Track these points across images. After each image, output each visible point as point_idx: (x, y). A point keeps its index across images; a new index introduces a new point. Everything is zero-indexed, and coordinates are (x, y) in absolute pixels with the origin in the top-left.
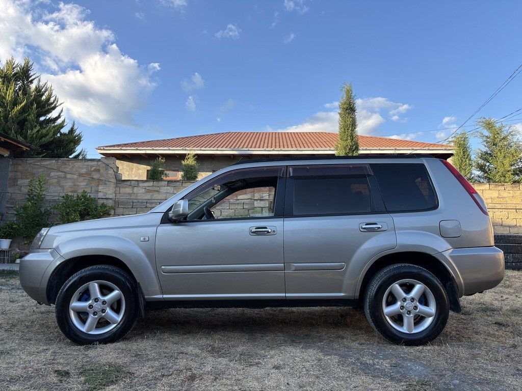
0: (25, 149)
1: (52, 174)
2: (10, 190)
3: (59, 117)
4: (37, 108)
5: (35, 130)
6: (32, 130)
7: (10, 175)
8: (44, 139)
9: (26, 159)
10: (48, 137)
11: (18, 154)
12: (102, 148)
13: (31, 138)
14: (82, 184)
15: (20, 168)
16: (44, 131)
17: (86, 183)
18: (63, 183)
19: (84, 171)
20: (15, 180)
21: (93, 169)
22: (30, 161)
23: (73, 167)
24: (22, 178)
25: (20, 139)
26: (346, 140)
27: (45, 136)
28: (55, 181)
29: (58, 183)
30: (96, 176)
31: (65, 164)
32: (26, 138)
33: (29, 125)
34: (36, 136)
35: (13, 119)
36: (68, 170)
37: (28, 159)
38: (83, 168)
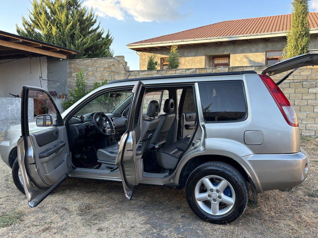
0: (74, 54)
1: (90, 69)
2: (69, 80)
3: (98, 27)
4: (80, 25)
5: (80, 40)
6: (78, 40)
7: (68, 70)
8: (85, 46)
9: (75, 60)
10: (87, 44)
11: (71, 57)
12: (130, 45)
13: (78, 45)
14: (106, 74)
15: (73, 66)
16: (85, 40)
17: (108, 74)
18: (96, 74)
19: (106, 66)
20: (71, 73)
21: (111, 64)
22: (77, 61)
23: (100, 64)
24: (74, 72)
25: (72, 47)
26: (298, 27)
27: (85, 44)
28: (91, 73)
29: (93, 74)
30: (113, 69)
31: (96, 62)
32: (75, 46)
33: (76, 37)
34: (81, 44)
35: (67, 34)
36: (98, 65)
37: (76, 60)
38: (105, 64)
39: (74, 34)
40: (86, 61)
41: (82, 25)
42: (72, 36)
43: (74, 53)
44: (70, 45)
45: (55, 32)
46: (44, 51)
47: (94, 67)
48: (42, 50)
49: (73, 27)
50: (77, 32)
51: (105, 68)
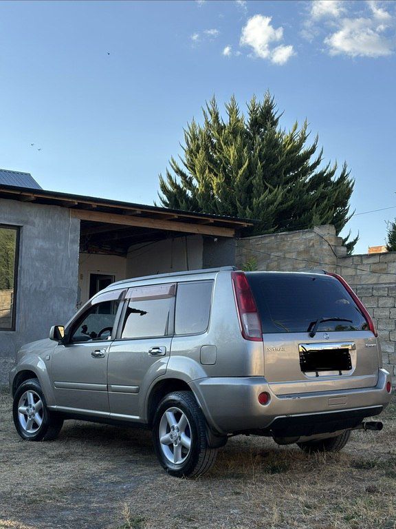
3: (317, 163)
5: (262, 197)
6: (259, 197)
8: (271, 207)
9: (249, 238)
11: (244, 233)
13: (257, 208)
16: (270, 197)
17: (304, 265)
18: (283, 266)
19: (302, 247)
21: (310, 244)
22: (253, 240)
23: (291, 243)
27: (272, 203)
28: (275, 264)
29: (278, 266)
30: (313, 254)
31: (284, 240)
32: (252, 209)
33: (255, 192)
34: (263, 204)
35: (238, 187)
36: (287, 247)
37: (251, 238)
38: (300, 244)
39: (251, 185)
40: (267, 240)
41: (272, 165)
42: (249, 190)
43: (245, 225)
44: (245, 209)
45: (216, 185)
46: (188, 225)
47: (281, 251)
48: (183, 224)
49: (251, 171)
50: (256, 181)
51: (299, 253)
